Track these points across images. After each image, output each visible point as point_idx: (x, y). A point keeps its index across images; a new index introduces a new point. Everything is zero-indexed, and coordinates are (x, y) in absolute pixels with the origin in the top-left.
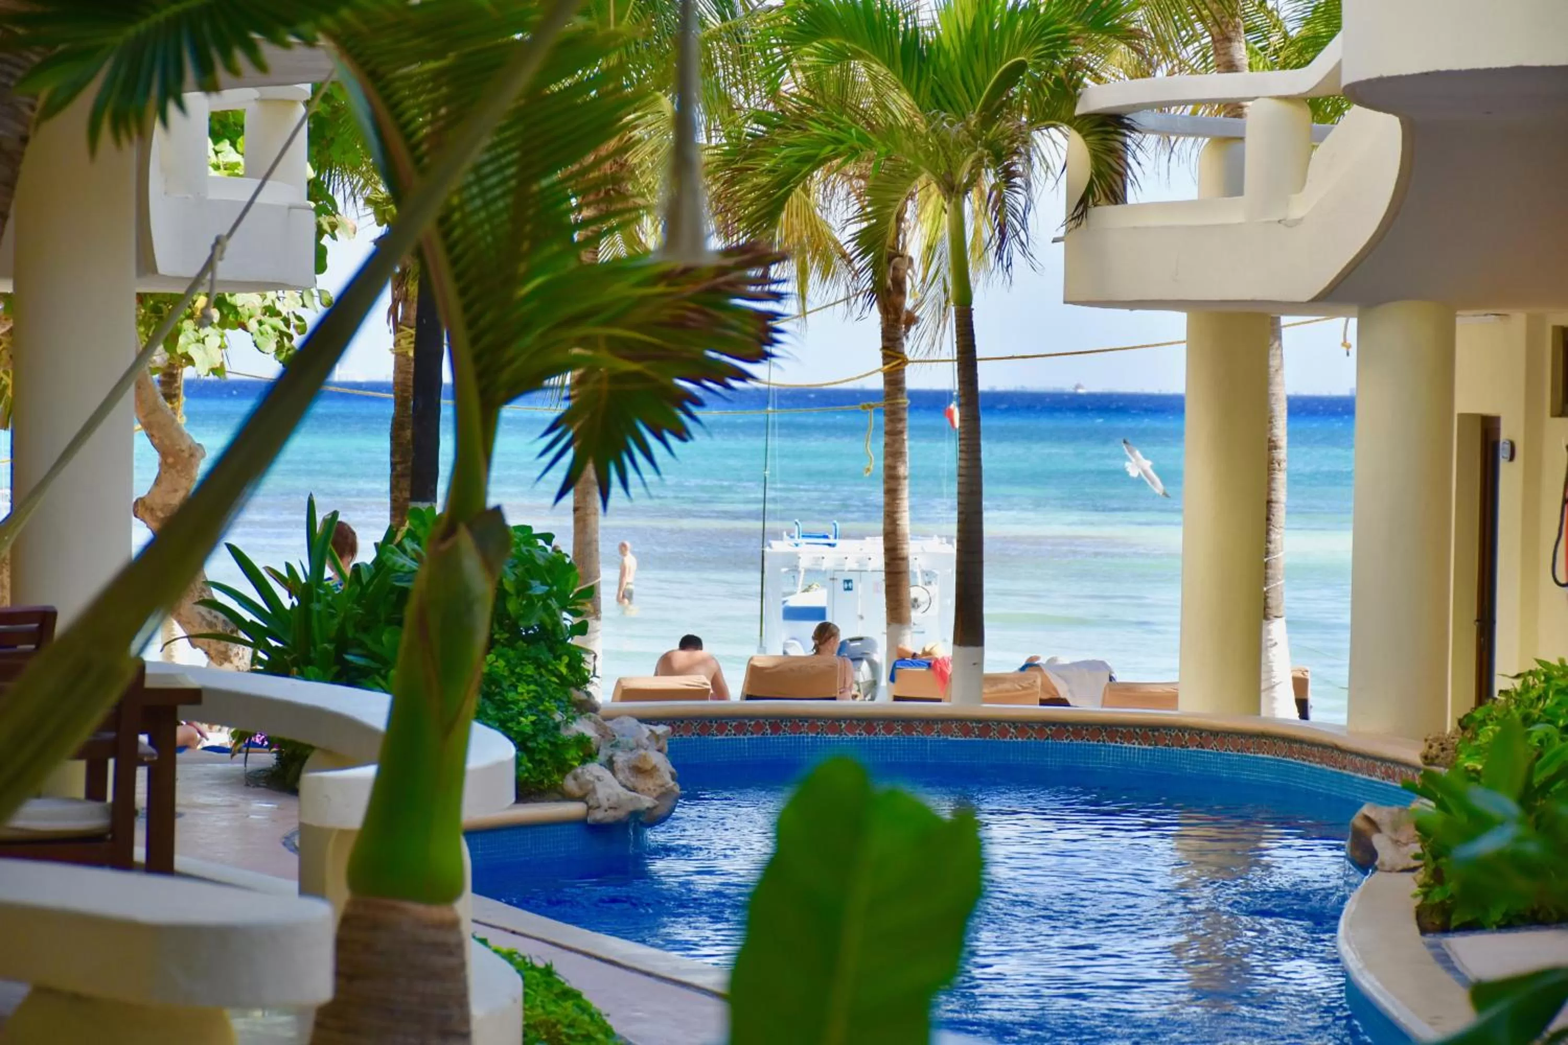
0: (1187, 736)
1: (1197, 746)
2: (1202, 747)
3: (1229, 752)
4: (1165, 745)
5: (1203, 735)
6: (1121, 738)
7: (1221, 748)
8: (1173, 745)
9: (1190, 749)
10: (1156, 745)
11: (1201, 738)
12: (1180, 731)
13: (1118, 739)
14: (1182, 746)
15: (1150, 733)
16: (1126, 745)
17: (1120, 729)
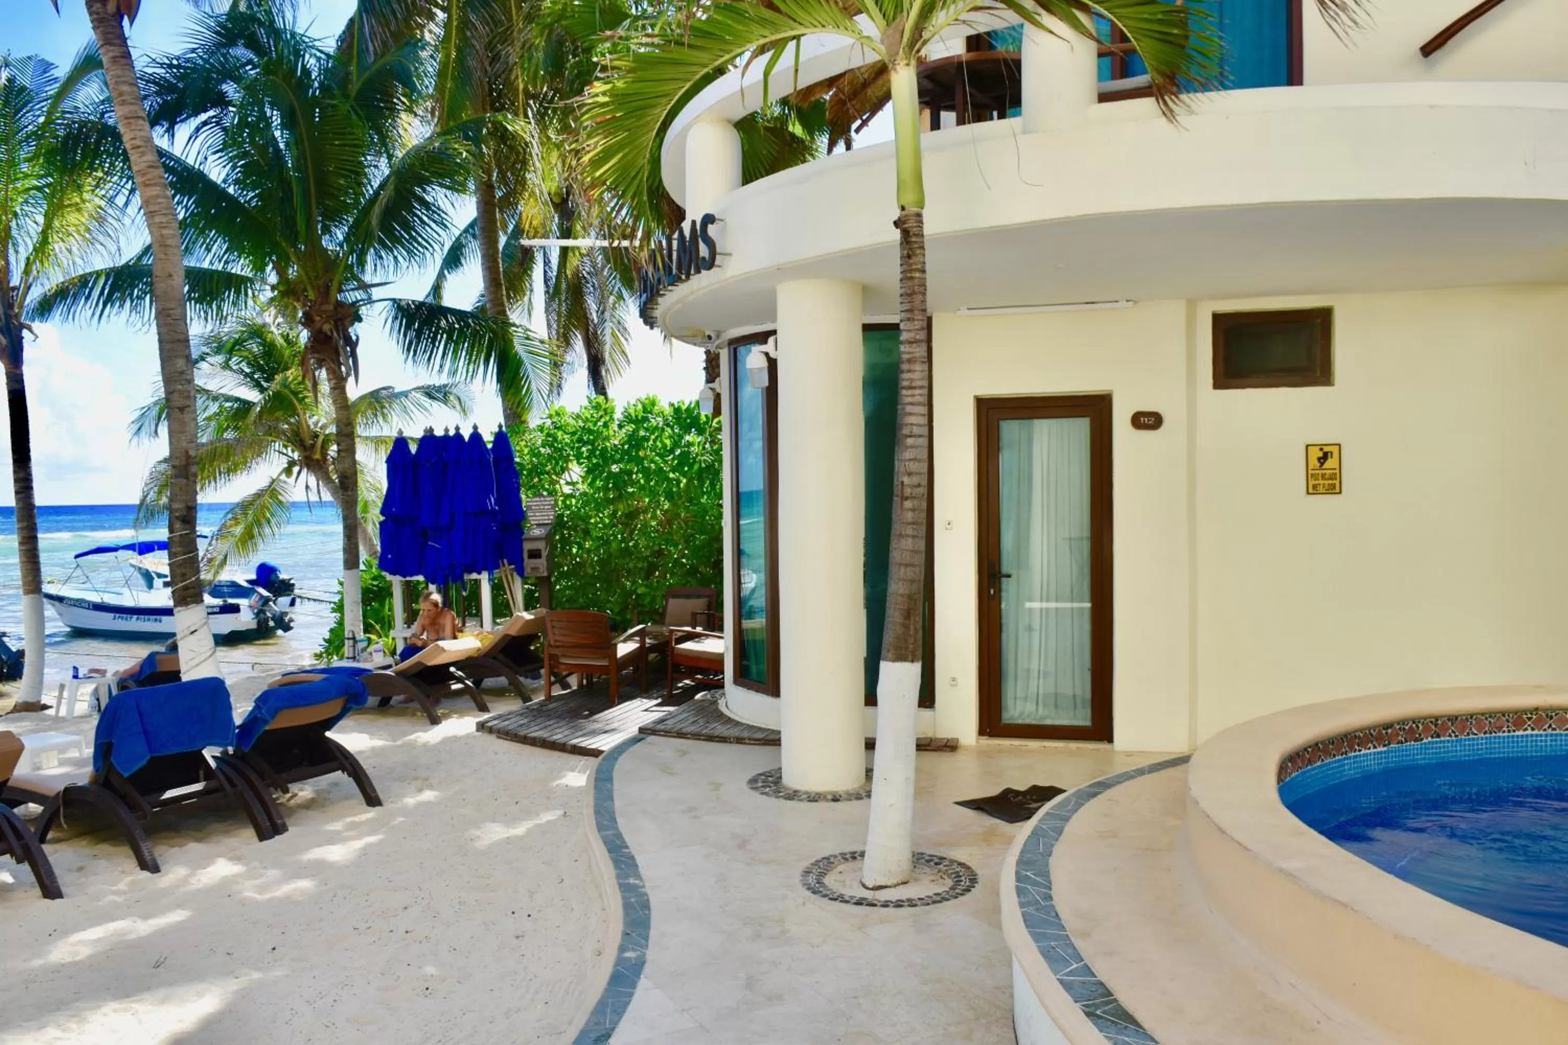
0: (1421, 727)
1: (1432, 737)
2: (1438, 736)
3: (1471, 736)
4: (1398, 743)
5: (1439, 722)
6: (1359, 745)
7: (1462, 733)
8: (1406, 741)
9: (1425, 741)
10: (1389, 744)
11: (1436, 725)
12: (1414, 722)
13: (1357, 747)
14: (1416, 740)
15: (1384, 732)
16: (1363, 752)
17: (1357, 734)
